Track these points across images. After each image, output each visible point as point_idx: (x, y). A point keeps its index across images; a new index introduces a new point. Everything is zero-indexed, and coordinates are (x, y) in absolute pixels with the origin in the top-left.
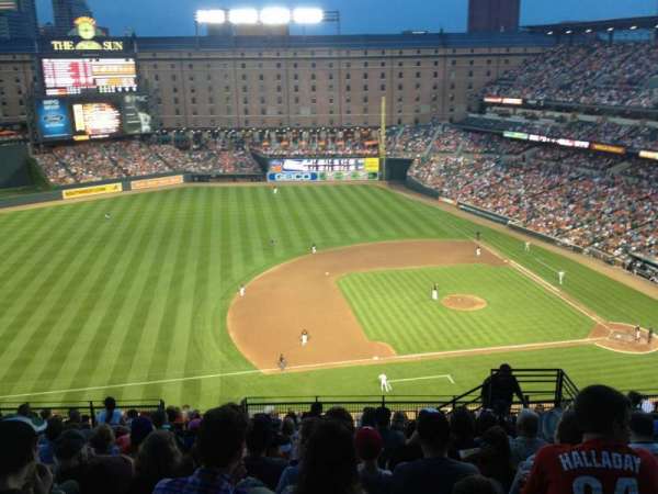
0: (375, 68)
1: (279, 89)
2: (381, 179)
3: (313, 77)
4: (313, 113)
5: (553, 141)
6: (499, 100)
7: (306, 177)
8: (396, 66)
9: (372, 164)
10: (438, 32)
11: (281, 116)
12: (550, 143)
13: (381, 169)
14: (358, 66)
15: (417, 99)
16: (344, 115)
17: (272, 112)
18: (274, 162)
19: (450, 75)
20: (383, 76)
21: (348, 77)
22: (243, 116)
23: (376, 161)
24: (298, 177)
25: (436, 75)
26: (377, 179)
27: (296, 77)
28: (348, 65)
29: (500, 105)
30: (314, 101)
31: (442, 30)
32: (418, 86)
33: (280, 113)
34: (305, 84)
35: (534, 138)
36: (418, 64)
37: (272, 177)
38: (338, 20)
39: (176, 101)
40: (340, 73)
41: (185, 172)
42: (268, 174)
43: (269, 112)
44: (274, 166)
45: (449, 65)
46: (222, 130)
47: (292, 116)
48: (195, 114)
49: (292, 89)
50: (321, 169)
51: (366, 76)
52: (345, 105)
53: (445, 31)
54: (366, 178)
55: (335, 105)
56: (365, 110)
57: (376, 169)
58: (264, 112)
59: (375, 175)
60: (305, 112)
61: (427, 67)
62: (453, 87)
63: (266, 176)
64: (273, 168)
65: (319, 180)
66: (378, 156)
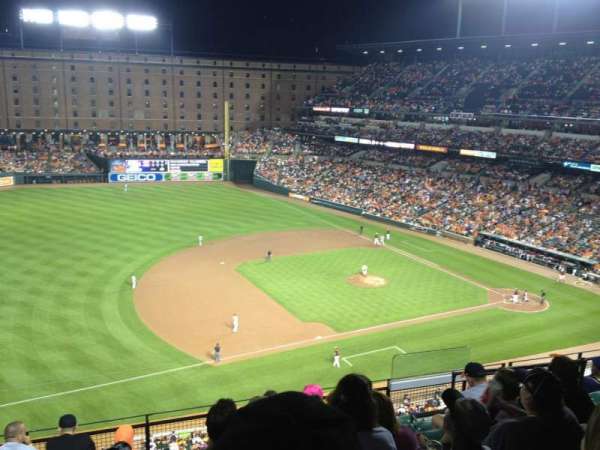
0: (207, 77)
1: (111, 92)
2: (225, 180)
3: (147, 82)
4: (146, 118)
5: (381, 143)
6: (328, 109)
7: (150, 177)
8: (227, 77)
9: (216, 166)
11: (113, 119)
12: (379, 145)
13: (225, 170)
14: (191, 74)
15: (248, 108)
16: (179, 120)
17: (103, 114)
18: (117, 163)
19: (276, 87)
20: (215, 85)
21: (182, 83)
22: (72, 118)
23: (220, 162)
24: (142, 177)
25: (263, 86)
26: (222, 179)
27: (129, 81)
28: (182, 73)
29: (329, 114)
30: (148, 106)
32: (248, 96)
33: (112, 116)
34: (138, 89)
35: (363, 142)
36: (248, 76)
37: (114, 177)
40: (173, 80)
41: (15, 174)
42: (110, 174)
43: (100, 115)
44: (116, 167)
45: (275, 78)
46: (49, 132)
47: (124, 119)
49: (125, 92)
51: (199, 84)
52: (179, 111)
54: (211, 179)
55: (169, 109)
56: (199, 117)
57: (220, 170)
58: (94, 115)
59: (220, 175)
60: (139, 116)
61: (256, 79)
62: (278, 98)
63: (107, 177)
64: (115, 168)
65: (164, 180)
66: (222, 157)
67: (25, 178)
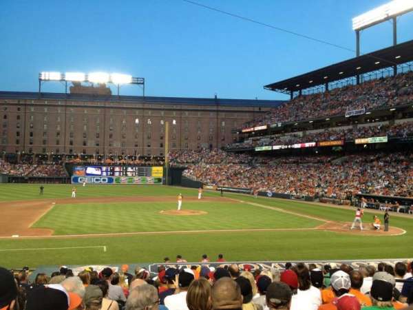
2: (164, 184)
4: (122, 146)
5: (290, 146)
6: (252, 129)
7: (104, 180)
8: (184, 116)
9: (158, 172)
10: (214, 97)
11: (98, 146)
12: (288, 148)
13: (164, 175)
14: (157, 115)
16: (146, 148)
17: (91, 144)
18: (79, 168)
19: (221, 124)
22: (68, 146)
23: (161, 169)
24: (97, 180)
26: (161, 183)
30: (124, 137)
31: (216, 96)
32: (199, 130)
34: (118, 126)
35: (276, 147)
37: (76, 180)
38: (143, 83)
39: (18, 134)
42: (72, 177)
43: (89, 144)
45: (220, 117)
47: (106, 147)
48: (31, 143)
50: (117, 174)
52: (146, 141)
53: (218, 97)
54: (152, 182)
55: (139, 140)
56: (161, 145)
57: (161, 176)
58: (85, 144)
59: (159, 180)
60: (116, 145)
61: (206, 117)
63: (70, 179)
64: (77, 172)
65: (114, 182)
66: (163, 165)
67: (9, 178)
